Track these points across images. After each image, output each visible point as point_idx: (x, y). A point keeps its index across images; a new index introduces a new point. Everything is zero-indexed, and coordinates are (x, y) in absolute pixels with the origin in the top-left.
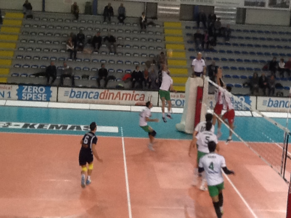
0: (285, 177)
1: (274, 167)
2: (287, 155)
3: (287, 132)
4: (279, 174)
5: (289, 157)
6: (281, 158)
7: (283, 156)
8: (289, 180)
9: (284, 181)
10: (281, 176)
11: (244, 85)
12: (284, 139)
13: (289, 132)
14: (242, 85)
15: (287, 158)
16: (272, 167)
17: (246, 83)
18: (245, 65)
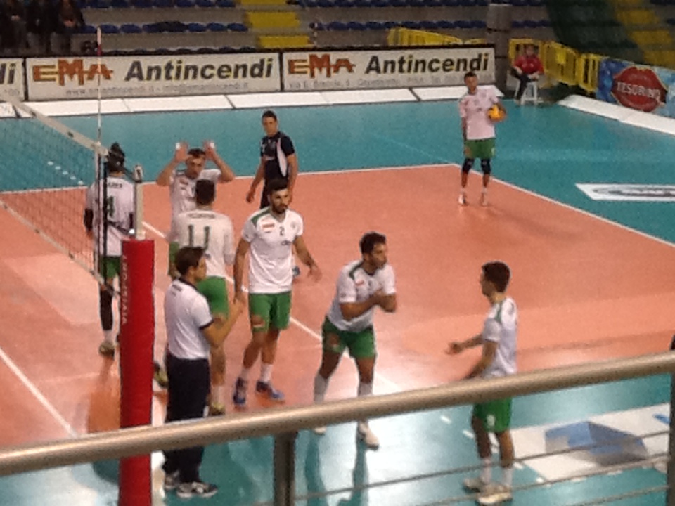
1: (75, 255)
3: (102, 155)
12: (97, 176)
16: (72, 257)
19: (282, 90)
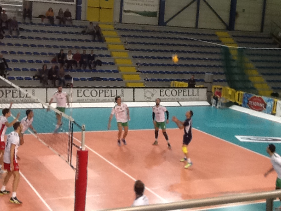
0: (72, 164)
1: (61, 155)
2: (73, 142)
3: (72, 121)
4: (66, 161)
5: (74, 145)
6: (68, 147)
7: (69, 144)
8: (75, 167)
9: (71, 168)
10: (68, 164)
11: (34, 77)
12: (69, 128)
13: (73, 120)
14: (32, 77)
15: (73, 146)
16: (60, 156)
17: (36, 75)
18: (34, 58)
19: (134, 101)
